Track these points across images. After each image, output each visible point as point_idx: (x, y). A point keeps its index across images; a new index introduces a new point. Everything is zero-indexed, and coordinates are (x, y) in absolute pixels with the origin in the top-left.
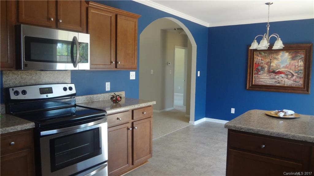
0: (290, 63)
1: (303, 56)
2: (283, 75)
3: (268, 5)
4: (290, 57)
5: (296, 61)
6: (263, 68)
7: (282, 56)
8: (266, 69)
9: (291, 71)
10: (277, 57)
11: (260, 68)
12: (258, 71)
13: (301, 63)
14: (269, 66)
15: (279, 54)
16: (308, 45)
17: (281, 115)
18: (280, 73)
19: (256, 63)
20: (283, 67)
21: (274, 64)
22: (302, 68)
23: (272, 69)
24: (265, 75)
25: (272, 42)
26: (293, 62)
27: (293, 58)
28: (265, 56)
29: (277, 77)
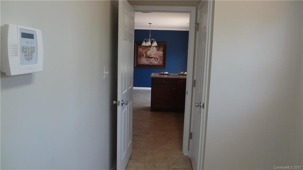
0: (156, 53)
1: (162, 49)
2: (153, 59)
3: (150, 24)
4: (156, 49)
5: (159, 52)
6: (143, 55)
7: (152, 49)
8: (145, 55)
9: (157, 57)
10: (150, 49)
11: (141, 55)
12: (140, 56)
13: (162, 53)
14: (146, 54)
15: (151, 48)
16: (165, 44)
17: (165, 73)
18: (152, 58)
19: (139, 52)
20: (153, 55)
21: (148, 53)
22: (162, 55)
23: (148, 56)
24: (144, 59)
25: (152, 42)
26: (158, 52)
27: (158, 50)
28: (144, 48)
29: (150, 60)
